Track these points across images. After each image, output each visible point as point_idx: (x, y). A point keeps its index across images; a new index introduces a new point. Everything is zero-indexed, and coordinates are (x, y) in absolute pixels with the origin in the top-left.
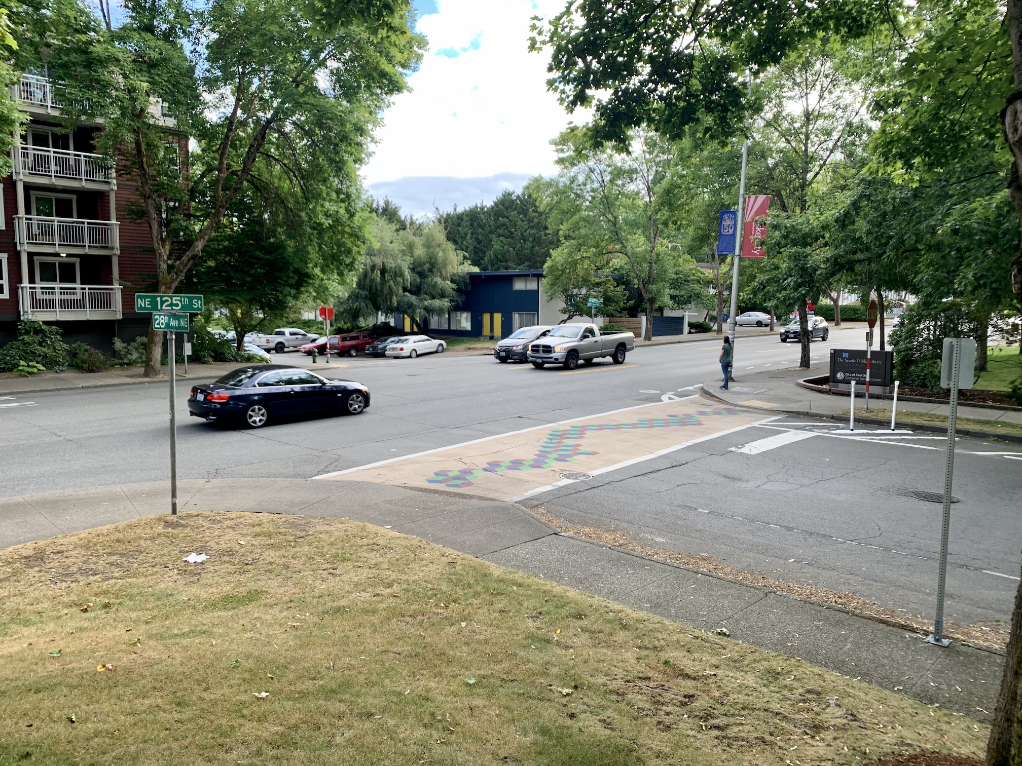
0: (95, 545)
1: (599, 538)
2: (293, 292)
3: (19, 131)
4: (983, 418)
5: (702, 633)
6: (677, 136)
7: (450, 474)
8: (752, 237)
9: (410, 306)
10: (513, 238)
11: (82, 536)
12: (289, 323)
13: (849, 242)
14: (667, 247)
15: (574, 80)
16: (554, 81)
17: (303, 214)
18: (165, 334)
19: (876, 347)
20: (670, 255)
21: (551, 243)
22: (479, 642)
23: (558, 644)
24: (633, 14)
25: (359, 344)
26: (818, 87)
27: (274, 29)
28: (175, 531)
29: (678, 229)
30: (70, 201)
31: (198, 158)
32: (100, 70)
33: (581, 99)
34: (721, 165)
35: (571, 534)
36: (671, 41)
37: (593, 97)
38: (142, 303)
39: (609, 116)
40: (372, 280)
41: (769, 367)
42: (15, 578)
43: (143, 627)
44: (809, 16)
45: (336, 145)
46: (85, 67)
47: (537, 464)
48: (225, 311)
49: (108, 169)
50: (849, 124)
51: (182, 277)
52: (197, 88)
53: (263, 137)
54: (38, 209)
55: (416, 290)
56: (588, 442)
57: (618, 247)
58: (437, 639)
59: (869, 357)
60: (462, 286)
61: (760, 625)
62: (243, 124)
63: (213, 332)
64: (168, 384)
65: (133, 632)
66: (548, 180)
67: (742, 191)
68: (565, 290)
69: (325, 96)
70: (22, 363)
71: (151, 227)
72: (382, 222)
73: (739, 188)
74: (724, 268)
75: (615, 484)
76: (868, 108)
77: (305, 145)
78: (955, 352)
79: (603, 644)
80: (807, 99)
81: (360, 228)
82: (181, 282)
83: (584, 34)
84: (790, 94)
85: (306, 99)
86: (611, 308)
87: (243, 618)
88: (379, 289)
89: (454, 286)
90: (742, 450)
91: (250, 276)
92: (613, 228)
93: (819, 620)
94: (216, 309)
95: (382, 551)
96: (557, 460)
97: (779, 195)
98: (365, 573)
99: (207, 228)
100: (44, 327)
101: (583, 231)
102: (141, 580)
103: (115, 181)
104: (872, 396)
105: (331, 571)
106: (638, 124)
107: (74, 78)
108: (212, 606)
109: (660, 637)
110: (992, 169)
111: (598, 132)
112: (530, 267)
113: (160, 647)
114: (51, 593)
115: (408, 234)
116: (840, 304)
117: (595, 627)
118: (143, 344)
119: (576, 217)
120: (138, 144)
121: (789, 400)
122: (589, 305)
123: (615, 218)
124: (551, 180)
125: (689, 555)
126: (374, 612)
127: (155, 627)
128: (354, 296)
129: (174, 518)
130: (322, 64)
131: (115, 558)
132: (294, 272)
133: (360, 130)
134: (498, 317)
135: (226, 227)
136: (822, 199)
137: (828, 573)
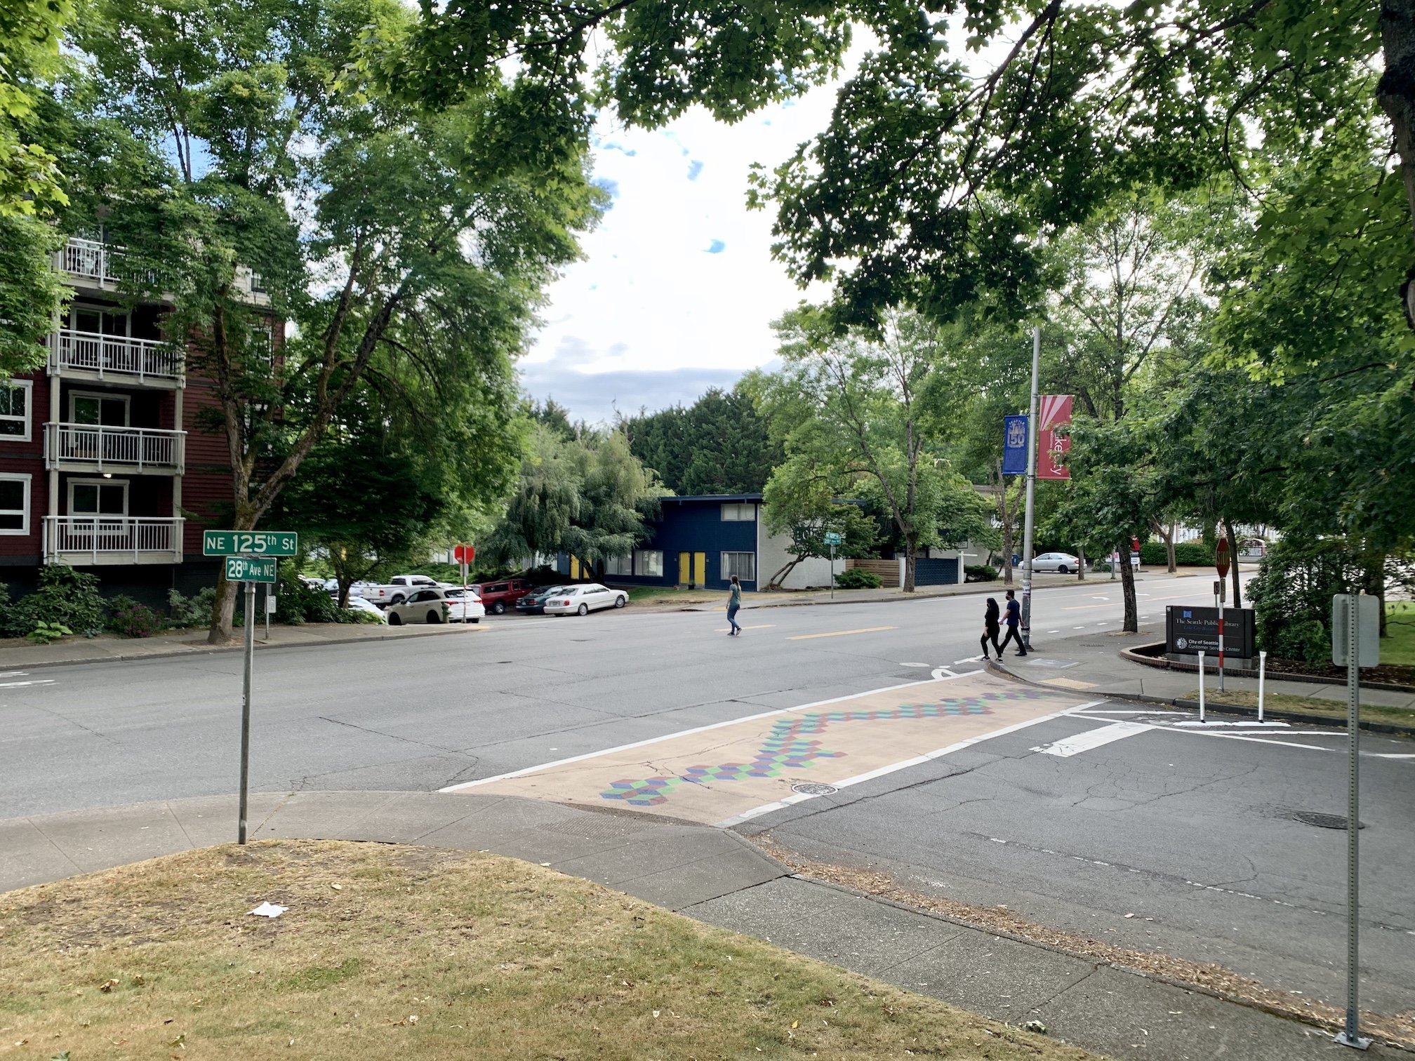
0: (127, 889)
1: (850, 881)
2: (420, 525)
3: (60, 310)
4: (1388, 705)
5: (1005, 1028)
6: (947, 319)
7: (635, 786)
8: (1050, 451)
9: (580, 543)
10: (721, 451)
11: (110, 876)
12: (412, 568)
13: (1185, 458)
14: (932, 464)
15: (808, 245)
16: (781, 247)
17: (438, 420)
18: (241, 586)
19: (1229, 603)
20: (936, 475)
21: (773, 457)
22: (678, 1041)
23: (795, 1044)
24: (885, 160)
25: (507, 597)
26: (1132, 253)
27: (406, 180)
28: (242, 870)
29: (947, 440)
30: (122, 404)
31: (298, 345)
32: (172, 233)
33: (818, 269)
34: (1005, 355)
35: (809, 875)
36: (939, 193)
37: (833, 267)
38: (212, 543)
39: (855, 292)
40: (528, 509)
41: (1080, 630)
42: (9, 940)
43: (190, 1017)
44: (1120, 162)
45: (485, 329)
46: (153, 229)
47: (759, 770)
48: (325, 552)
49: (176, 361)
50: (1177, 301)
51: (267, 506)
52: (301, 255)
53: (386, 319)
54: (77, 414)
55: (588, 522)
56: (829, 739)
57: (864, 463)
58: (617, 1036)
59: (1221, 617)
60: (652, 516)
61: (1090, 1015)
62: (360, 301)
63: (307, 580)
64: (243, 654)
65: (175, 1024)
66: (769, 374)
67: (1034, 389)
68: (793, 522)
69: (471, 266)
70: (41, 624)
71: (229, 439)
72: (544, 431)
73: (1030, 385)
74: (1012, 493)
75: (870, 801)
76: (1202, 279)
77: (443, 329)
78: (1350, 614)
79: (861, 1044)
80: (1118, 268)
81: (514, 439)
82: (266, 512)
83: (821, 186)
84: (1094, 261)
85: (445, 269)
86: (857, 548)
87: (335, 1003)
88: (537, 520)
89: (640, 516)
90: (1050, 751)
91: (361, 503)
92: (856, 439)
93: (1177, 1008)
94: (312, 549)
95: (536, 901)
96: (787, 764)
97: (1085, 395)
98: (513, 933)
99: (306, 439)
100: (75, 574)
101: (816, 443)
102: (190, 943)
103: (184, 378)
104: (1228, 673)
105: (464, 930)
106: (894, 303)
107: (138, 243)
108: (292, 983)
109: (944, 1033)
110: (1376, 360)
111: (840, 313)
112: (744, 490)
113: (213, 1049)
114: (58, 962)
115: (579, 446)
116: (1174, 542)
117: (848, 1018)
118: (209, 598)
119: (808, 423)
120: (218, 329)
121: (1112, 679)
122: (827, 541)
123: (861, 425)
124: (773, 375)
125: (981, 908)
126: (526, 993)
127: (208, 1017)
128: (503, 530)
129: (241, 850)
130: (469, 223)
131: (154, 909)
132: (422, 499)
133: (518, 311)
134: (700, 558)
135: (331, 437)
136: (1145, 400)
137: (1185, 935)
